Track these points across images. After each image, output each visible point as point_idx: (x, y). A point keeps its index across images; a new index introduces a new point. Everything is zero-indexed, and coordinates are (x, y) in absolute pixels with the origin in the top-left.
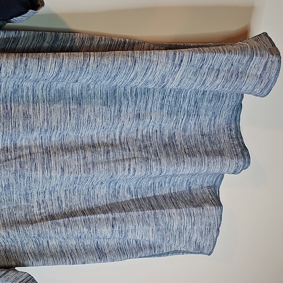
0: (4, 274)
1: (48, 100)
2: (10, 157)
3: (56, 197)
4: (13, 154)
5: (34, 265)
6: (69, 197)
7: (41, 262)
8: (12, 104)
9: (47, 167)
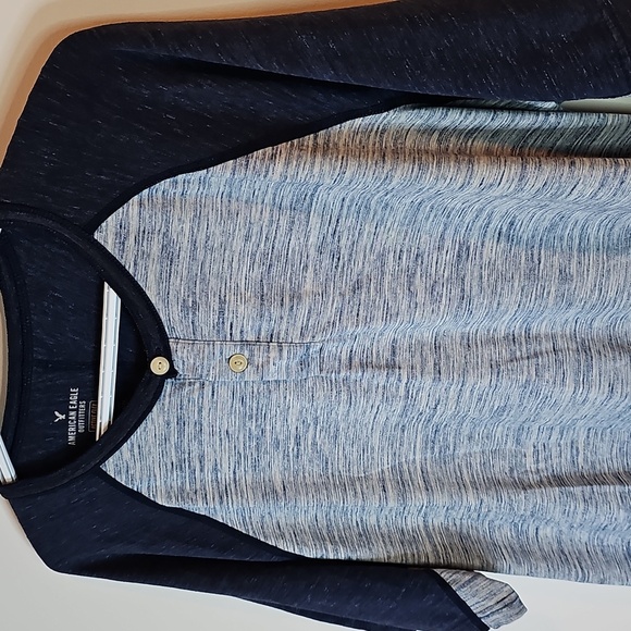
0: (469, 581)
1: (606, 246)
2: (518, 354)
3: (569, 441)
4: (524, 349)
5: (512, 572)
6: (591, 443)
7: (526, 567)
8: (542, 252)
9: (583, 380)
